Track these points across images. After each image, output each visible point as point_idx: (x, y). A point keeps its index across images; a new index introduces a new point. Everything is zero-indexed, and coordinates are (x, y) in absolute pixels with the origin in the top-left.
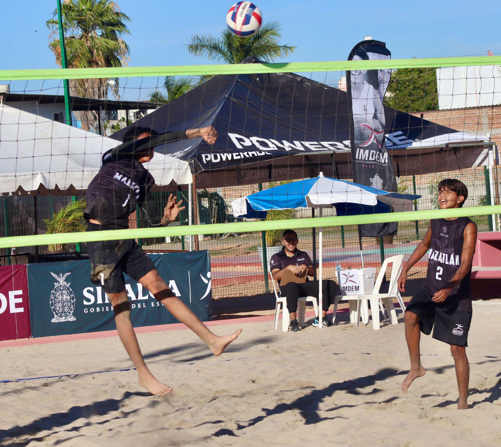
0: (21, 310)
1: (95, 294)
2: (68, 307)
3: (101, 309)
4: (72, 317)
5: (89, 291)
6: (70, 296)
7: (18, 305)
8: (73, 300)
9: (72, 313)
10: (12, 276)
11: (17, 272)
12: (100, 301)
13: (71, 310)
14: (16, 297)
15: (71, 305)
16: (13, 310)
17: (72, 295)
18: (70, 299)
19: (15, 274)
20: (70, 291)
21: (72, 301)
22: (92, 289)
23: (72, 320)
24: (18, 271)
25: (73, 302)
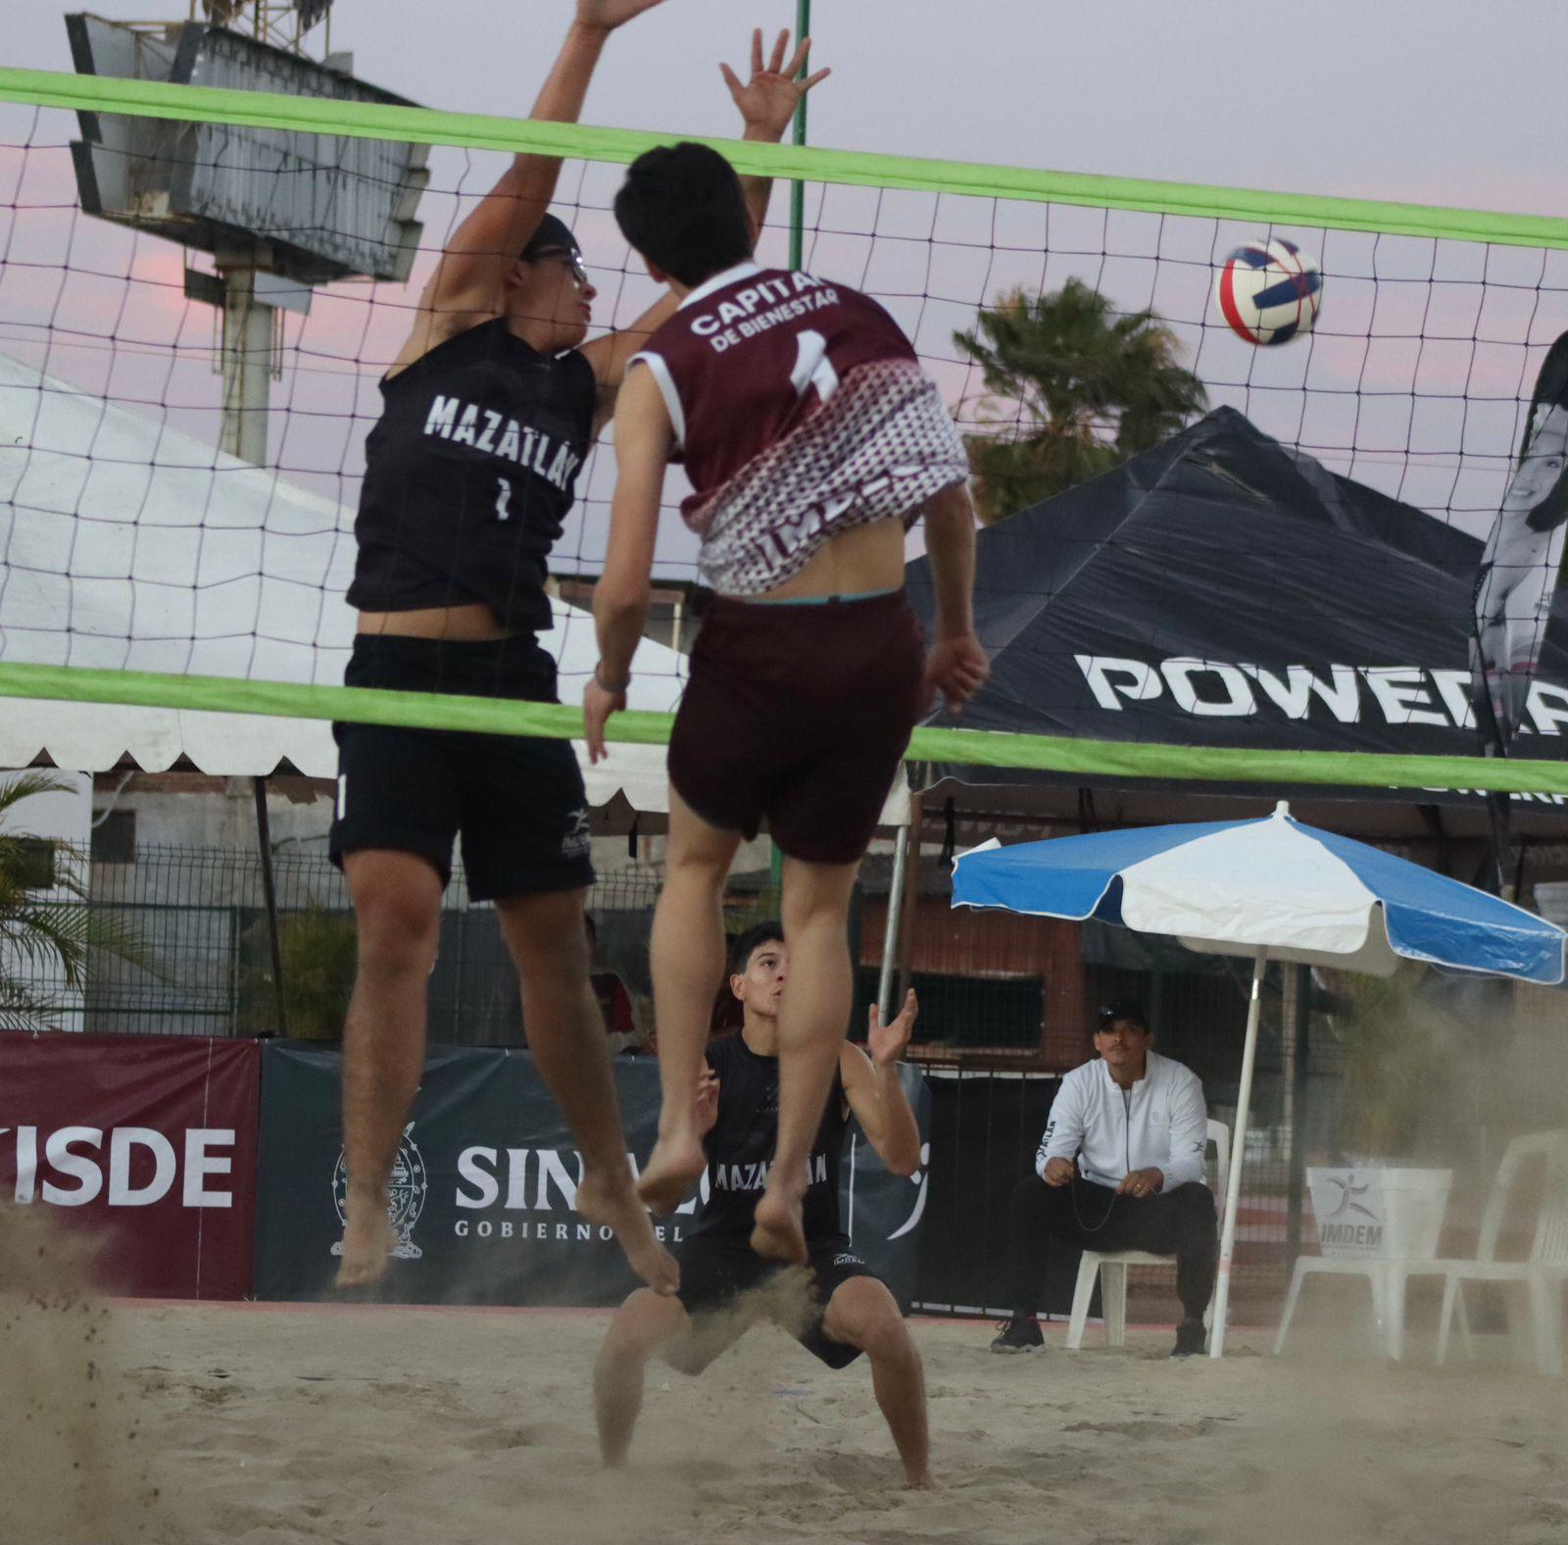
0: (223, 1199)
1: (500, 1172)
2: (399, 1208)
3: (517, 1230)
4: (410, 1244)
5: (479, 1161)
6: (408, 1169)
7: (212, 1182)
8: (419, 1184)
9: (411, 1231)
10: (203, 1077)
11: (224, 1065)
12: (516, 1200)
13: (409, 1219)
14: (211, 1151)
15: (408, 1200)
16: (194, 1195)
17: (417, 1169)
18: (409, 1182)
19: (216, 1071)
20: (412, 1154)
21: (415, 1189)
22: (491, 1154)
23: (406, 1256)
24: (230, 1061)
25: (418, 1192)
